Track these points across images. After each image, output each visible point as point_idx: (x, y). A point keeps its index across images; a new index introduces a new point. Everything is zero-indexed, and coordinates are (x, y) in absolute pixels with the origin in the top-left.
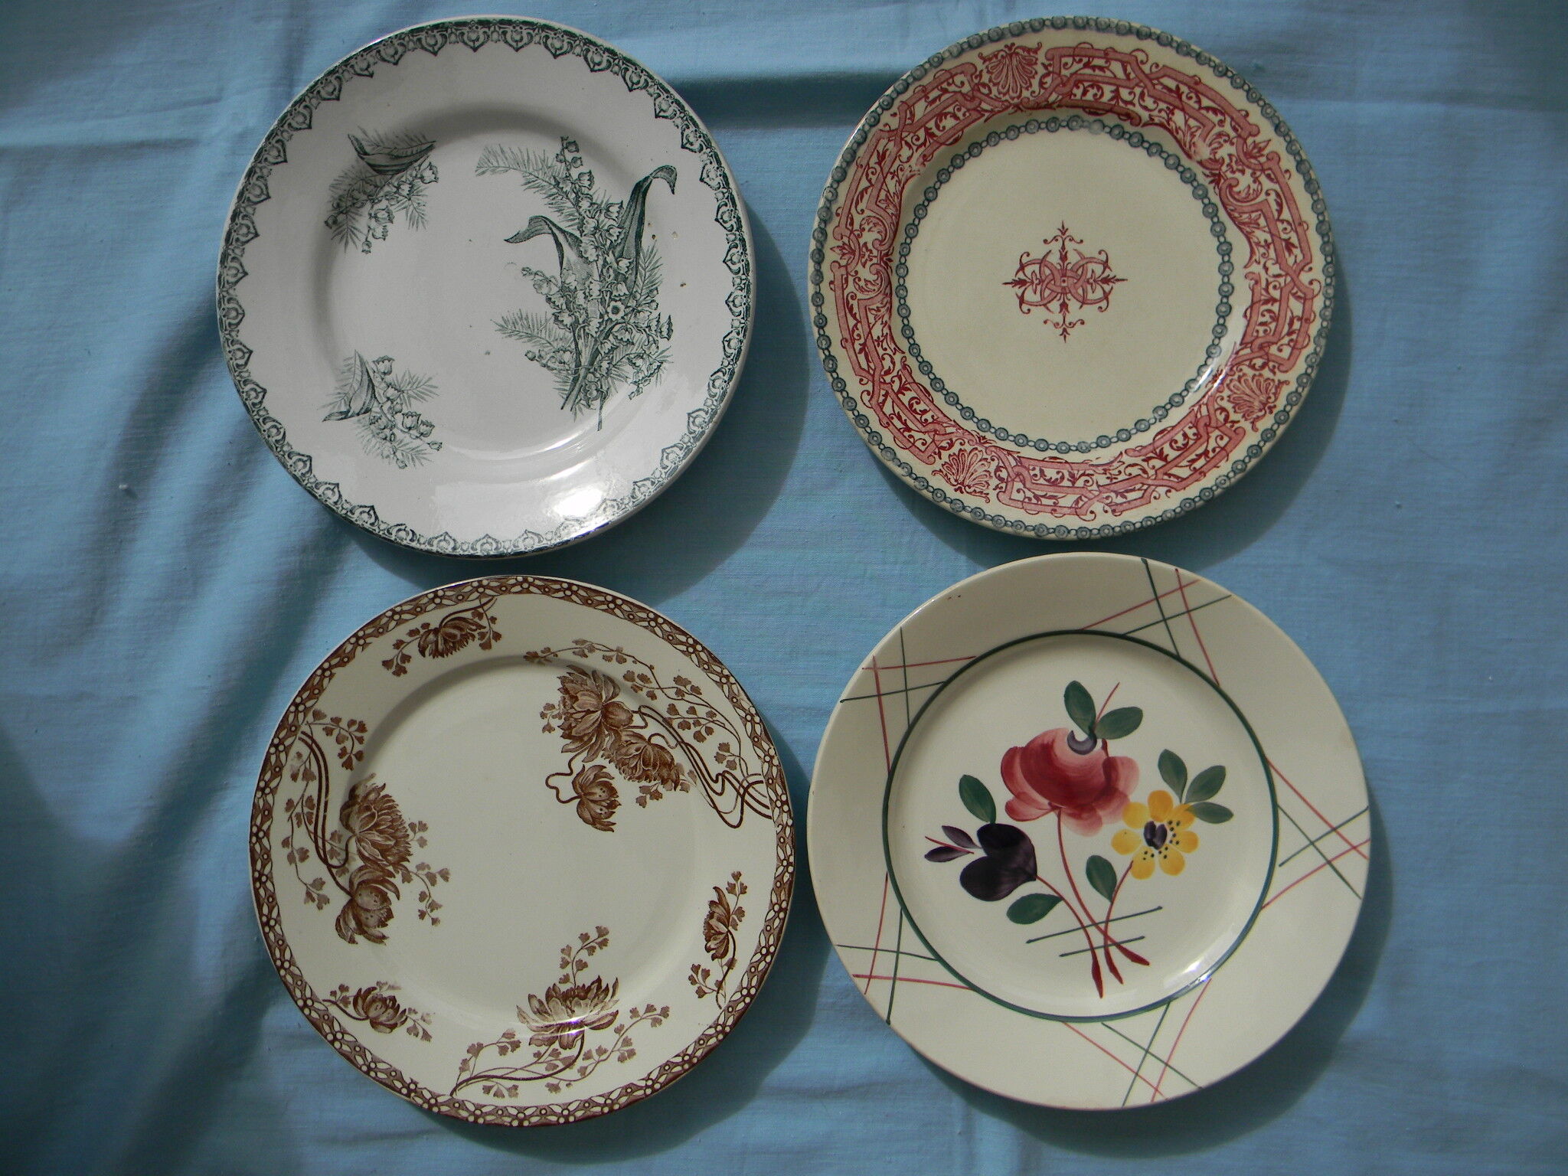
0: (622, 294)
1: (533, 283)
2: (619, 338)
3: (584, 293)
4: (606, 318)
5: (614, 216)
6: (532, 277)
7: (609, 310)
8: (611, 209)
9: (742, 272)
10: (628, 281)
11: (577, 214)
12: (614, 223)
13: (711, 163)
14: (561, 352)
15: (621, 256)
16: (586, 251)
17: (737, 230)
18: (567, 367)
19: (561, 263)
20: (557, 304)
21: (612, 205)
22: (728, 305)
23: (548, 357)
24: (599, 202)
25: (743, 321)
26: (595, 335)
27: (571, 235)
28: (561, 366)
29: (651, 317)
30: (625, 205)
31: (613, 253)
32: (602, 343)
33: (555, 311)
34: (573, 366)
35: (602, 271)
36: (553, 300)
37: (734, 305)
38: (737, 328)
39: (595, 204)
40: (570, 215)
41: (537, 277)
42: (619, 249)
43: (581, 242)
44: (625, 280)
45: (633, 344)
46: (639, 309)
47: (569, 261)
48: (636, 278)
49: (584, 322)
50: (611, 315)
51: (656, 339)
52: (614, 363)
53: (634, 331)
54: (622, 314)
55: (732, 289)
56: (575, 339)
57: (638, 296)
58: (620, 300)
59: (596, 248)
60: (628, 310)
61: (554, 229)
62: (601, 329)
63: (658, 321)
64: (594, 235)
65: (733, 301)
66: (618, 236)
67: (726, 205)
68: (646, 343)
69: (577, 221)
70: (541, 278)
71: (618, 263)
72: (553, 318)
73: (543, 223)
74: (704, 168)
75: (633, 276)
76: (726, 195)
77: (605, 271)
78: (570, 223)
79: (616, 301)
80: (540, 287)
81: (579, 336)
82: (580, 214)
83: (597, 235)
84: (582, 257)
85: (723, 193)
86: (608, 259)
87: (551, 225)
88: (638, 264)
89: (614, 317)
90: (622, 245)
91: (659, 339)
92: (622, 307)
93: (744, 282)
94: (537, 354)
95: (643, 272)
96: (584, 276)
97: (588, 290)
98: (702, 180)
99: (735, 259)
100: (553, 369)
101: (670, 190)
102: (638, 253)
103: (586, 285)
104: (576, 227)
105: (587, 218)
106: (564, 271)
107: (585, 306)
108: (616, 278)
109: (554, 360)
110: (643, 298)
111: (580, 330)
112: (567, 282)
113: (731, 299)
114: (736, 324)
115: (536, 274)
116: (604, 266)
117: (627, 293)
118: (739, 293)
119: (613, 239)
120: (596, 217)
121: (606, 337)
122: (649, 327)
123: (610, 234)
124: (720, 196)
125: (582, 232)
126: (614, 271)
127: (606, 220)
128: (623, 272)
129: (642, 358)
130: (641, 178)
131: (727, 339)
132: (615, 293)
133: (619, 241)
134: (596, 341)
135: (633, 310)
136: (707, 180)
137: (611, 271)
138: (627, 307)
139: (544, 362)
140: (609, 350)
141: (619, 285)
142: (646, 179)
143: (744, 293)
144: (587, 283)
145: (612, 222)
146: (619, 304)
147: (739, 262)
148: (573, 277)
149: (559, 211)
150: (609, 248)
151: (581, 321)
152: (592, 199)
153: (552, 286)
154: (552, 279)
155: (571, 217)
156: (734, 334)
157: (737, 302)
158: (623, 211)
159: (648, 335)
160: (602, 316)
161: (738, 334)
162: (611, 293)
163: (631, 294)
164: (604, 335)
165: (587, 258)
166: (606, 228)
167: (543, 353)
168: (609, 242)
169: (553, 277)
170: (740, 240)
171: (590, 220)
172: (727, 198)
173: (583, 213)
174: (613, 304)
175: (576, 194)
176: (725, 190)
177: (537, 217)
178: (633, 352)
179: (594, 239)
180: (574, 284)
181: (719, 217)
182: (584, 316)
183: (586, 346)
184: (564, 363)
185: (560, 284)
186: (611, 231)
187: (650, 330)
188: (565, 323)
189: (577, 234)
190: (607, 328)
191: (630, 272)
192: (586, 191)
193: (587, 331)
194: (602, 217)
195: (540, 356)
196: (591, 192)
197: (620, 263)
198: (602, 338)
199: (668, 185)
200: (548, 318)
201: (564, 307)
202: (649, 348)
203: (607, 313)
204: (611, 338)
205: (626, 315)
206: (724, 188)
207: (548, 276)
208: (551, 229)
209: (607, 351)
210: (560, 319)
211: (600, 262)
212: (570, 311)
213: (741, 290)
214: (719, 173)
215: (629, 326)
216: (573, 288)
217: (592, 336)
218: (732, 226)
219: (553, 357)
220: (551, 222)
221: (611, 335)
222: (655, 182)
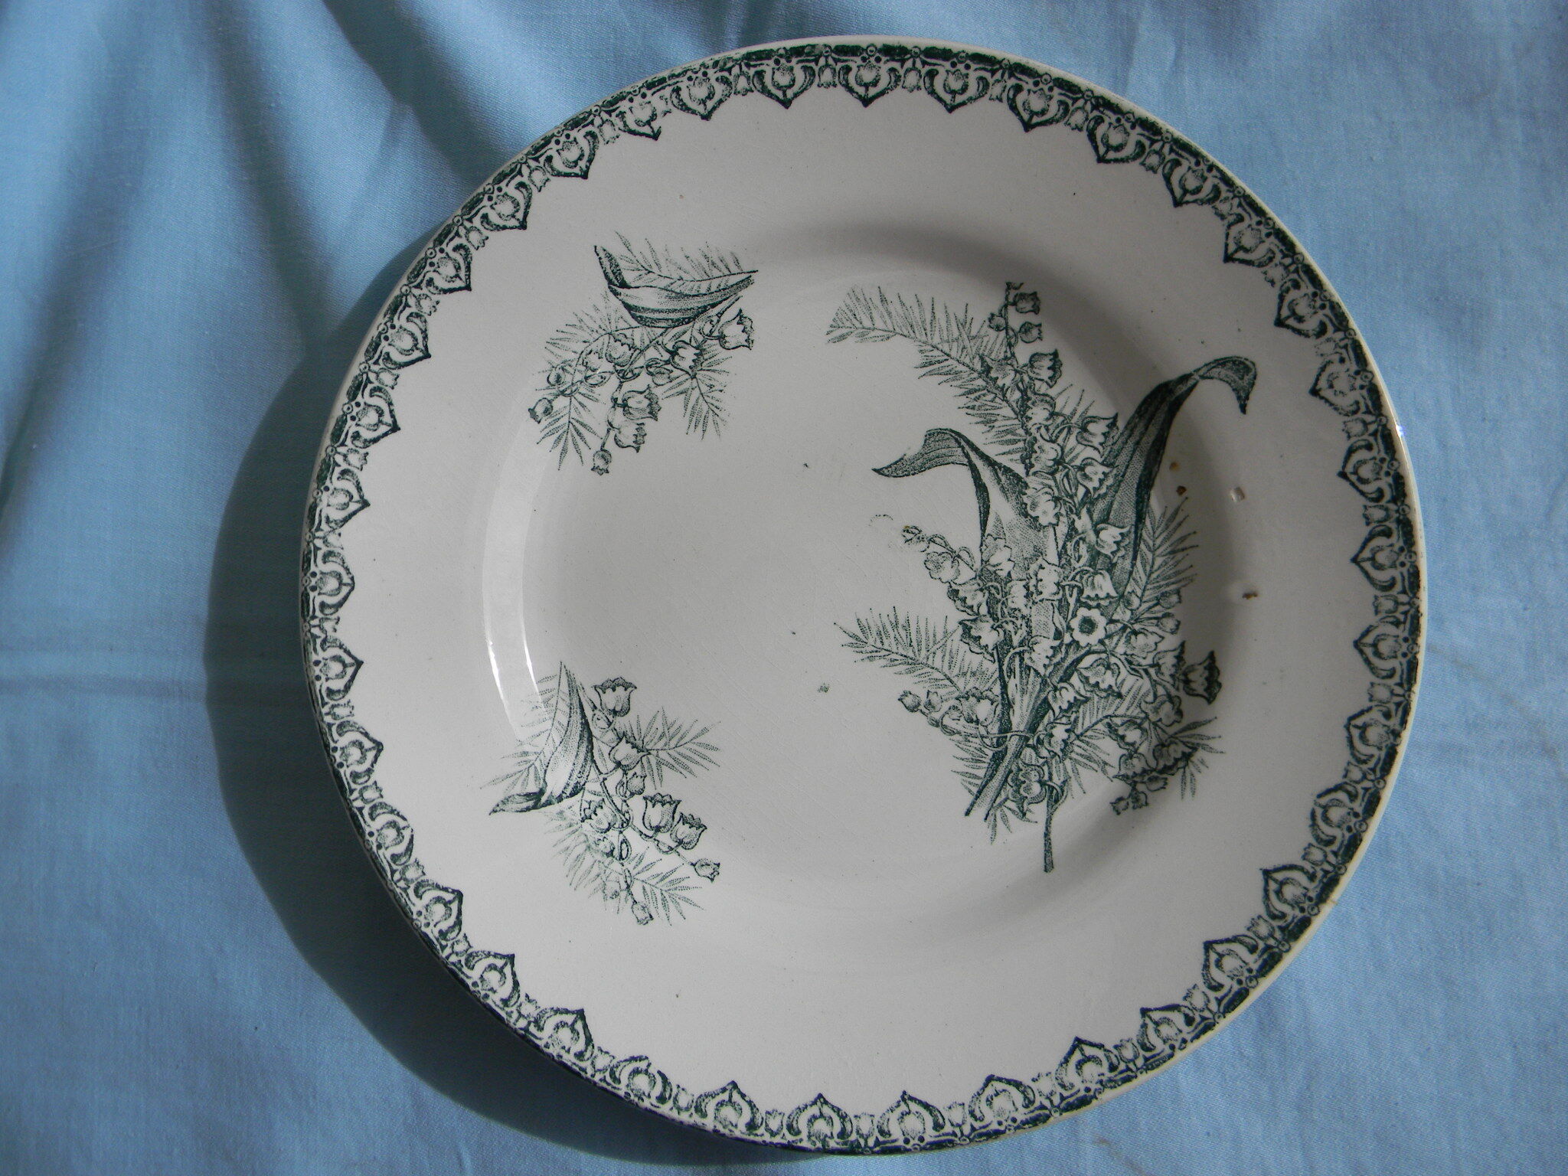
0: (1102, 595)
1: (923, 556)
2: (1092, 681)
3: (1027, 587)
4: (1067, 639)
5: (1097, 440)
6: (923, 545)
7: (1075, 623)
8: (1091, 427)
9: (1398, 587)
10: (1117, 571)
11: (1021, 432)
12: (1095, 455)
13: (1342, 361)
14: (972, 700)
15: (1105, 520)
16: (1034, 505)
17: (1394, 500)
18: (983, 731)
19: (984, 524)
20: (969, 602)
21: (1094, 419)
22: (1362, 652)
23: (945, 706)
24: (1067, 411)
25: (1398, 690)
26: (1042, 671)
27: (1007, 470)
28: (970, 728)
29: (1162, 647)
30: (1121, 424)
31: (1089, 512)
32: (1055, 689)
33: (965, 616)
34: (994, 729)
35: (1064, 547)
36: (961, 594)
37: (1378, 654)
38: (1382, 703)
39: (1058, 414)
40: (1007, 432)
41: (933, 547)
42: (1101, 505)
43: (1026, 486)
44: (1111, 568)
45: (1120, 696)
46: (1137, 627)
47: (998, 520)
48: (1133, 565)
49: (1021, 644)
50: (1078, 636)
51: (1173, 692)
52: (1079, 731)
53: (1124, 671)
54: (1099, 633)
55: (1372, 619)
56: (1001, 677)
57: (1136, 602)
58: (1098, 606)
59: (1056, 500)
60: (1112, 628)
61: (973, 456)
62: (1057, 659)
63: (1179, 658)
64: (1053, 474)
65: (1375, 645)
66: (1101, 481)
67: (1369, 447)
68: (1150, 698)
69: (1021, 445)
70: (940, 550)
71: (1097, 533)
72: (960, 631)
73: (953, 443)
74: (1323, 369)
75: (1127, 563)
76: (1372, 428)
77: (1070, 546)
78: (1006, 448)
79: (1090, 608)
80: (938, 567)
81: (1011, 671)
82: (1027, 432)
83: (1058, 476)
84: (1026, 515)
85: (1365, 424)
86: (1078, 524)
87: (967, 449)
88: (1138, 538)
89: (1083, 639)
90: (1108, 499)
91: (1182, 694)
92: (1101, 621)
93: (1402, 608)
94: (924, 699)
95: (1150, 556)
96: (1029, 551)
97: (1033, 582)
98: (1315, 392)
99: (1381, 558)
100: (952, 732)
101: (1236, 404)
102: (1140, 518)
103: (1031, 572)
104: (1017, 456)
105: (1041, 442)
106: (989, 540)
107: (1025, 611)
108: (1092, 562)
109: (956, 714)
110: (1145, 606)
111: (1012, 659)
112: (993, 561)
113: (1369, 639)
114: (1382, 693)
115: (931, 540)
116: (1069, 537)
117: (1113, 593)
118: (1391, 630)
119: (1091, 485)
120: (1060, 441)
121: (1066, 678)
122: (1156, 665)
123: (1086, 476)
124: (1357, 428)
125: (1028, 467)
126: (1090, 548)
127: (1080, 448)
128: (1107, 551)
129: (1139, 727)
130: (1173, 375)
131: (1359, 722)
132: (1088, 592)
133: (1103, 490)
134: (1044, 683)
135: (1124, 628)
136: (1327, 393)
137: (1083, 548)
138: (1111, 621)
139: (937, 716)
140: (1071, 705)
141: (1098, 579)
142: (1185, 378)
143: (1402, 632)
144: (1034, 567)
145: (1089, 452)
146: (1095, 614)
147: (1393, 566)
148: (1006, 553)
149: (985, 423)
150: (1083, 503)
151: (1016, 640)
152: (1053, 406)
153: (963, 567)
154: (964, 555)
155: (1010, 437)
156: (1376, 715)
157: (1384, 647)
158: (1116, 434)
159: (1154, 684)
160: (1058, 635)
161: (1387, 715)
162: (1081, 591)
163: (1122, 596)
164: (1061, 673)
165: (1036, 519)
166: (1078, 462)
167: (934, 699)
168: (1081, 491)
169: (965, 549)
170: (1398, 521)
171: (1047, 446)
172: (1374, 434)
173: (1033, 430)
174: (1083, 612)
175: (1024, 392)
176: (1369, 418)
177: (941, 431)
178: (1121, 711)
179: (1052, 483)
180: (1007, 567)
181: (1349, 469)
182: (1023, 632)
183: (1023, 692)
184: (977, 722)
185: (978, 565)
186: (1088, 470)
187: (1159, 672)
188: (983, 642)
189: (1020, 469)
190: (1069, 661)
191: (1122, 552)
192: (1043, 388)
193: (1027, 661)
194: (1072, 441)
195: (929, 704)
196: (1052, 392)
197: (1103, 535)
198: (1055, 679)
199: (1233, 396)
200: (950, 628)
201: (984, 610)
202: (1156, 710)
203: (1069, 628)
204: (1075, 679)
205: (1109, 636)
206: (1368, 412)
207: (955, 547)
208: (967, 456)
209: (1065, 706)
210: (974, 633)
211: (1062, 529)
212: (996, 619)
213: (1397, 624)
214: (1359, 382)
215: (1113, 660)
216: (1003, 574)
217: (1037, 673)
218: (1380, 492)
219: (955, 708)
220: (968, 442)
221: (1076, 674)
222: (1204, 387)
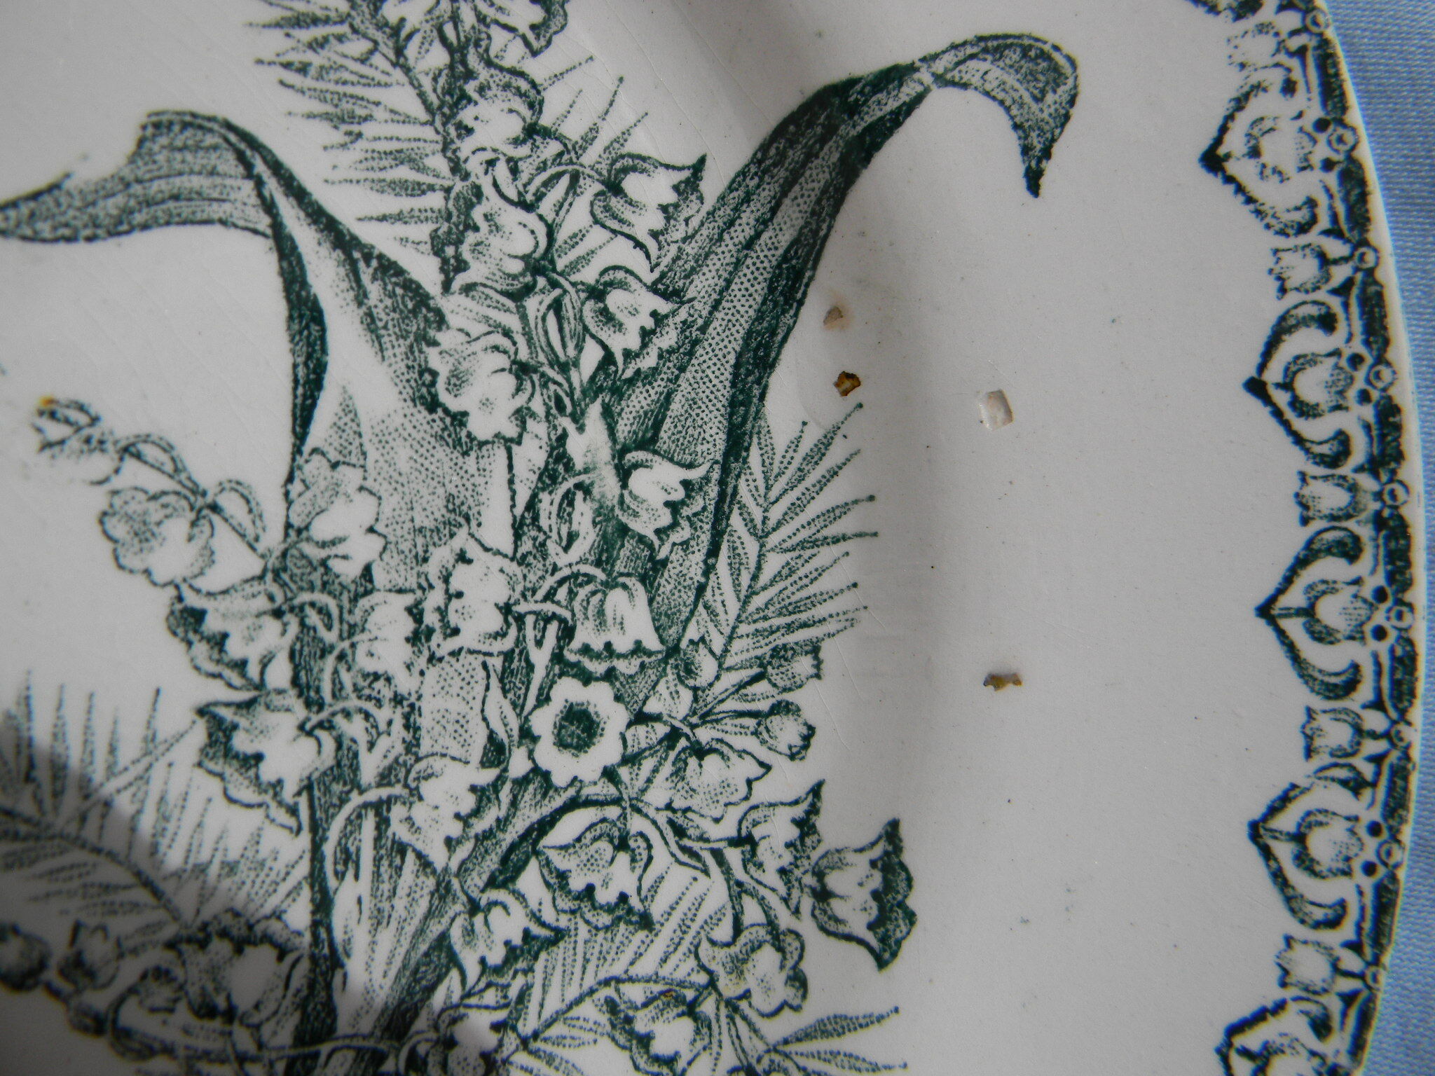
0: (623, 644)
1: (98, 499)
2: (577, 883)
3: (415, 612)
4: (518, 765)
5: (645, 222)
6: (101, 464)
7: (544, 722)
8: (631, 184)
9: (1365, 692)
10: (666, 584)
11: (439, 163)
12: (636, 261)
13: (1289, 88)
14: (220, 948)
15: (647, 442)
16: (458, 381)
17: (1373, 466)
18: (243, 1040)
19: (303, 417)
20: (235, 649)
21: (639, 164)
22: (1267, 853)
23: (130, 971)
24: (573, 130)
25: (1351, 961)
26: (438, 856)
27: (388, 268)
28: (207, 1036)
29: (762, 792)
30: (713, 185)
31: (608, 414)
32: (474, 908)
33: (216, 691)
34: (282, 1035)
35: (532, 505)
36: (212, 624)
37: (1304, 861)
38: (1310, 992)
39: (547, 133)
40: (399, 158)
41: (134, 472)
42: (639, 401)
43: (440, 321)
44: (652, 570)
45: (646, 922)
46: (705, 735)
47: (349, 410)
48: (708, 570)
49: (385, 778)
50: (549, 756)
51: (785, 919)
52: (528, 1025)
53: (659, 850)
54: (606, 750)
55: (1300, 771)
56: (316, 878)
57: (707, 667)
58: (610, 676)
59: (522, 370)
60: (643, 735)
61: (289, 212)
62: (480, 825)
63: (805, 825)
64: (519, 296)
65: (1299, 838)
66: (646, 335)
67: (1327, 322)
68: (723, 931)
69: (435, 200)
70: (156, 482)
71: (624, 474)
72: (199, 734)
73: (228, 163)
74: (1240, 103)
75: (698, 557)
76: (1340, 274)
77: (548, 504)
78: (393, 204)
79: (586, 678)
80: (145, 534)
81: (348, 858)
82: (457, 167)
83: (533, 305)
84: (432, 404)
85: (1324, 260)
86: (576, 447)
87: (273, 186)
88: (726, 500)
89: (561, 766)
90: (660, 385)
91: (807, 927)
92: (613, 717)
93: (1372, 747)
94: (59, 949)
95: (752, 547)
96: (431, 510)
97: (435, 598)
98: (1213, 161)
99: (1331, 611)
100: (147, 1050)
101: (1017, 168)
102: (736, 445)
103: (433, 569)
104: (422, 232)
105: (492, 201)
106: (314, 468)
107: (405, 683)
108: (604, 555)
109: (162, 994)
110: (730, 679)
111: (354, 822)
112: (322, 529)
113: (1287, 821)
114: (1311, 967)
115: (129, 451)
116: (548, 478)
117: (652, 643)
118: (1340, 800)
119: (619, 343)
120: (546, 207)
121: (506, 876)
122: (745, 841)
123: (607, 316)
124: (1303, 269)
125: (452, 268)
126: (603, 515)
127: (597, 236)
128: (644, 526)
129: (691, 1010)
130: (867, 64)
131: (1252, 1039)
132: (585, 634)
133: (648, 361)
134: (443, 892)
135: (673, 736)
136: (1241, 168)
137: (583, 512)
138: (641, 718)
139: (99, 1000)
140: (512, 953)
141: (617, 596)
142: (894, 76)
143: (1368, 808)
144: (441, 556)
145: (621, 252)
146: (599, 698)
147: (1356, 635)
148: (364, 509)
149: (337, 120)
150: (593, 389)
151: (370, 766)
152: (536, 106)
153: (225, 540)
154: (232, 505)
155: (404, 173)
156: (1293, 1024)
157: (1322, 845)
158: (694, 211)
159: (738, 890)
160: (496, 752)
161: (1321, 1027)
162: (567, 632)
163: (674, 650)
164: (492, 863)
165: (459, 419)
166: (589, 275)
167: (96, 950)
168: (591, 356)
169: (237, 487)
170: (1379, 522)
171: (511, 217)
172: (1343, 290)
173: (474, 166)
174: (568, 691)
175: (457, 52)
176: (1336, 249)
177: (193, 122)
178: (646, 966)
179: (513, 322)
180: (362, 550)
181: (1274, 374)
182: (392, 744)
183: (379, 919)
184: (230, 1014)
185: (273, 538)
186: (615, 300)
187: (751, 860)
188: (268, 772)
189: (425, 271)
190: (519, 825)
191: (683, 533)
192: (514, 54)
193: (398, 829)
194: (578, 216)
195: (77, 967)
196: (537, 69)
197: (638, 480)
198: (476, 880)
199: (1012, 142)
200: (166, 726)
201: (279, 674)
202: (738, 966)
203: (527, 735)
204: (531, 880)
205: (631, 760)
206: (1334, 232)
207: (207, 478)
208: (269, 207)
209: (496, 956)
210: (241, 742)
211: (532, 454)
212: (314, 704)
213: (1356, 785)
214: (1321, 151)
215: (636, 824)
216: (348, 571)
217: (425, 863)
218: (1342, 439)
219: (161, 974)
220: (277, 167)
221: (533, 864)
222: (940, 102)
